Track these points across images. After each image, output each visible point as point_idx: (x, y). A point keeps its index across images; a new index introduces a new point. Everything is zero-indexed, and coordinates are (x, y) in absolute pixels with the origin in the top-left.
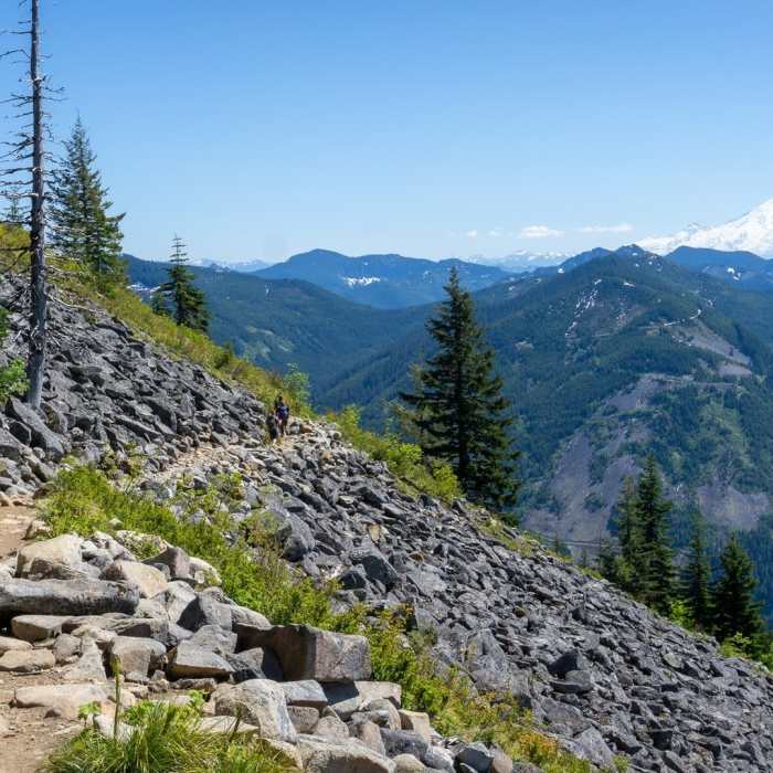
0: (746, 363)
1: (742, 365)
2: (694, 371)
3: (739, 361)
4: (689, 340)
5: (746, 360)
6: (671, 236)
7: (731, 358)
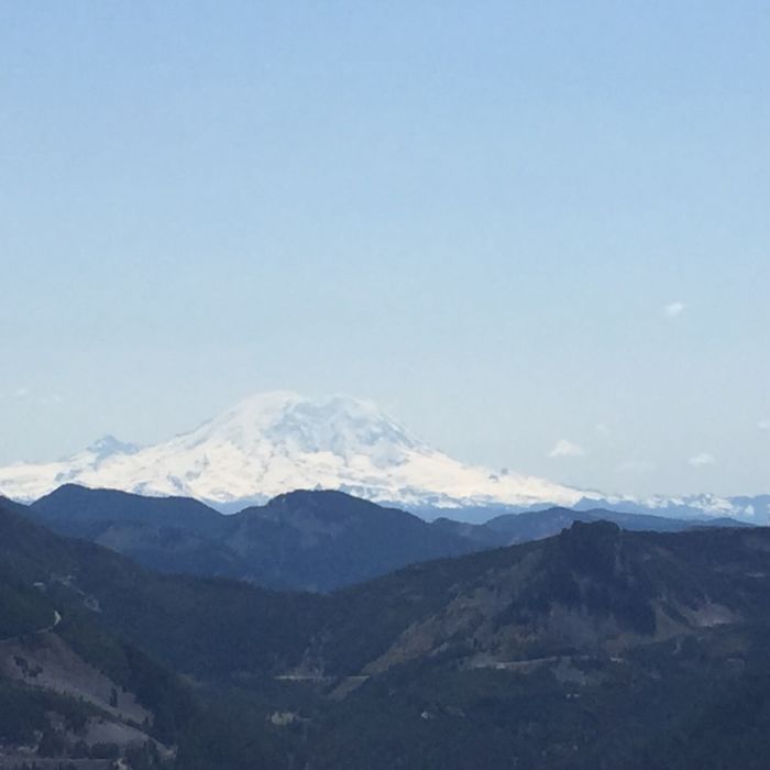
0: (140, 721)
1: (130, 723)
2: (39, 734)
3: (127, 716)
4: (33, 674)
5: (140, 715)
6: (62, 459)
7: (111, 709)
